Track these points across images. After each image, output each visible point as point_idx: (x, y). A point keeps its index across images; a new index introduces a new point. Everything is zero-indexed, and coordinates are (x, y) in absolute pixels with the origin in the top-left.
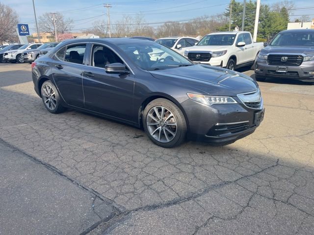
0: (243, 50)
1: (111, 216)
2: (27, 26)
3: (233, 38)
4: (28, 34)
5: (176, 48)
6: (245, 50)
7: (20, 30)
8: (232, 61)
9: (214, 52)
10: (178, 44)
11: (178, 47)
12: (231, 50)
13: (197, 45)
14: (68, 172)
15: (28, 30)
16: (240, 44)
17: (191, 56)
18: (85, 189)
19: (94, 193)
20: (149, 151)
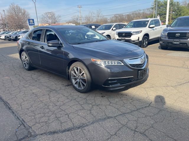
0: (154, 30)
1: (25, 137)
2: (33, 20)
3: (147, 23)
4: (34, 25)
5: (112, 30)
6: (155, 30)
7: (29, 23)
8: (146, 37)
9: (134, 32)
10: (113, 27)
11: (114, 29)
12: (145, 30)
13: (125, 28)
14: (14, 107)
15: (34, 22)
16: (151, 26)
17: (120, 34)
18: (18, 119)
19: (22, 121)
20: (70, 95)
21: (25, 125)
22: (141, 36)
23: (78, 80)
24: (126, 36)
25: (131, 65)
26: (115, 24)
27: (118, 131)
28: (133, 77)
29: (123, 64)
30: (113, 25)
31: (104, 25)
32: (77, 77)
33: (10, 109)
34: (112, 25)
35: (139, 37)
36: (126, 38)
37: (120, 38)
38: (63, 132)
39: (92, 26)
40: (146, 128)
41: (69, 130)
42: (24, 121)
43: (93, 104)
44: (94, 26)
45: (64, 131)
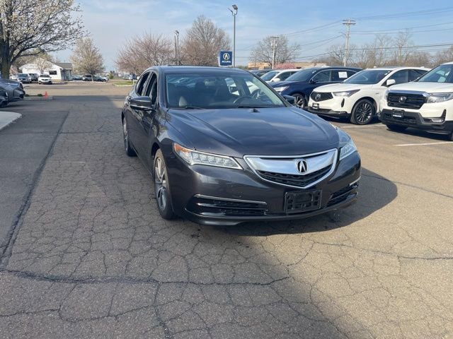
2: (230, 53)
4: (231, 64)
5: (385, 84)
7: (222, 59)
9: (432, 95)
13: (417, 81)
15: (230, 59)
17: (393, 98)
18: (9, 235)
19: (11, 242)
20: (141, 217)
21: (8, 249)
23: (161, 188)
24: (406, 105)
26: (395, 70)
27: (132, 311)
28: (264, 203)
29: (239, 168)
30: (391, 71)
32: (160, 180)
33: (19, 216)
34: (387, 71)
35: (445, 110)
36: (406, 110)
37: (391, 108)
38: (41, 280)
39: (340, 73)
41: (53, 279)
42: (14, 241)
43: (155, 246)
44: (346, 73)
45: (46, 279)
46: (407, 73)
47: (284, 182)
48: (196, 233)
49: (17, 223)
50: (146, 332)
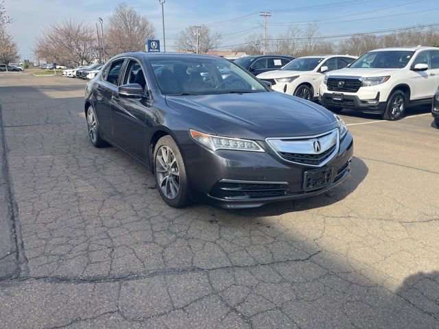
0: (426, 76)
2: (158, 42)
3: (409, 57)
5: (319, 70)
6: (430, 78)
7: (149, 48)
8: (400, 94)
9: (367, 79)
10: (322, 66)
11: (322, 70)
12: (399, 76)
13: (349, 67)
15: (158, 48)
16: (418, 66)
17: (332, 83)
18: (14, 240)
19: (20, 248)
20: (147, 208)
21: (20, 254)
22: (384, 90)
23: (168, 177)
24: (345, 89)
25: (283, 153)
26: (327, 57)
27: (195, 301)
28: (286, 183)
29: (262, 150)
30: (323, 59)
31: (302, 60)
32: (166, 169)
33: (13, 218)
34: (319, 59)
35: (379, 93)
36: (345, 93)
37: (331, 92)
38: (79, 283)
39: (275, 61)
40: (264, 307)
41: (93, 280)
42: (23, 246)
43: (179, 235)
44: (280, 61)
45: (84, 281)
46: (336, 61)
47: (302, 161)
48: (213, 218)
49: (14, 226)
50: (222, 319)
